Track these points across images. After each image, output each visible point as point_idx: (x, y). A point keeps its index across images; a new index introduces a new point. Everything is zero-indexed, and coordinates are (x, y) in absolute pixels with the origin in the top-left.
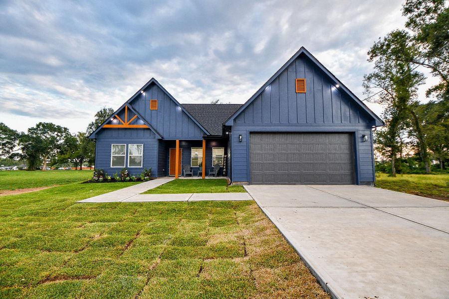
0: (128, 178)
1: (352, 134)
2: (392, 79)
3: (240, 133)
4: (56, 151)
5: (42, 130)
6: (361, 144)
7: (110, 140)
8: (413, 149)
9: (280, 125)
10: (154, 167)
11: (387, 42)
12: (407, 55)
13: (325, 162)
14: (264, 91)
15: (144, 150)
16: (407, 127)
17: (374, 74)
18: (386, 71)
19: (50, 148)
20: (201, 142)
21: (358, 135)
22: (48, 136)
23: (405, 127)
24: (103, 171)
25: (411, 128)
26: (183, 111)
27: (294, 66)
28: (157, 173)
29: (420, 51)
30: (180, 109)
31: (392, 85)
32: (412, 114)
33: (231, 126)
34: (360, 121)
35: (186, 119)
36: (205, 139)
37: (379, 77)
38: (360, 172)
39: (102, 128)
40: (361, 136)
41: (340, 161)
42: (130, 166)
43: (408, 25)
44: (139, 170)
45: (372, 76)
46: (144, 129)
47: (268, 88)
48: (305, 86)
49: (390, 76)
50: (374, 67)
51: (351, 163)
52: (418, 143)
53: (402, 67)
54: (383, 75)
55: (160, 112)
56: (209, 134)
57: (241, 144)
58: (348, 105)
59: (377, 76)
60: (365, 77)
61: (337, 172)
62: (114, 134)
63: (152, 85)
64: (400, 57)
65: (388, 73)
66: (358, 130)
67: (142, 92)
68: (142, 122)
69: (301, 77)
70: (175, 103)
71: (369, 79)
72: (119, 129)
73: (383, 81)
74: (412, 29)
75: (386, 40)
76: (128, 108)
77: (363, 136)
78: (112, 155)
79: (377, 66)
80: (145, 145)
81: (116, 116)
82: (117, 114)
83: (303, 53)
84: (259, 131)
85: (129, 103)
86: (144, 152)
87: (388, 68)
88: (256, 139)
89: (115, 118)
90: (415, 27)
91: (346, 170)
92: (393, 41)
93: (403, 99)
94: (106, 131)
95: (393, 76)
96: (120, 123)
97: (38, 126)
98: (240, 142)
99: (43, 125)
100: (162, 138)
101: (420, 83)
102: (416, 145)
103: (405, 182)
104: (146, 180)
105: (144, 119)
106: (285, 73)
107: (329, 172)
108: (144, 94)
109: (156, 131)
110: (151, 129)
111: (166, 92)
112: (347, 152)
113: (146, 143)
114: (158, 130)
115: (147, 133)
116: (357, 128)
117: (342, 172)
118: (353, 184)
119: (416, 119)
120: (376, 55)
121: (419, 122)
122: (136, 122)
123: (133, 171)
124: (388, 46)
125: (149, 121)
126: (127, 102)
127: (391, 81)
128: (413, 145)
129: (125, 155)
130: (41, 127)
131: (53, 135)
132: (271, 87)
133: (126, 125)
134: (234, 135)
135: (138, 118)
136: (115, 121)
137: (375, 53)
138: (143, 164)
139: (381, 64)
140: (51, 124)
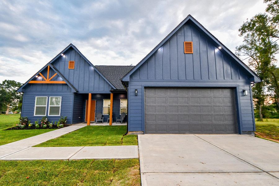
0: (45, 126)
1: (233, 89)
2: (256, 49)
3: (136, 87)
4: (17, 100)
5: (7, 85)
6: (241, 98)
7: (35, 93)
8: (272, 99)
9: (171, 81)
10: (70, 115)
11: (252, 23)
12: (267, 31)
13: (211, 114)
14: (156, 52)
15: (62, 101)
16: (268, 84)
17: (243, 46)
18: (251, 44)
19: (12, 98)
20: (109, 94)
21: (239, 90)
22: (11, 90)
23: (266, 84)
24: (27, 119)
25: (270, 85)
26: (95, 70)
27: (183, 31)
28: (71, 121)
29: (276, 29)
30: (92, 68)
31: (256, 54)
32: (271, 75)
33: (128, 82)
34: (241, 78)
35: (97, 77)
36: (112, 93)
37: (247, 48)
38: (242, 122)
39: (28, 83)
40: (242, 90)
41: (224, 113)
42: (50, 115)
43: (268, 10)
44: (57, 118)
45: (242, 47)
46: (63, 84)
47: (160, 50)
48: (192, 48)
49: (255, 47)
50: (243, 41)
51: (234, 115)
52: (275, 95)
53: (263, 40)
54: (250, 46)
55: (77, 71)
56: (115, 89)
57: (137, 97)
58: (229, 64)
59: (245, 47)
60: (236, 48)
61: (221, 123)
62: (39, 88)
63: (71, 49)
64: (263, 32)
65: (253, 45)
66: (239, 86)
67: (62, 55)
68: (61, 79)
69: (189, 40)
70: (89, 64)
71: (240, 49)
72: (42, 84)
73: (250, 50)
74: (270, 13)
75: (252, 20)
76: (50, 68)
77: (244, 91)
78: (36, 106)
79: (245, 40)
80: (63, 97)
81: (40, 74)
82: (41, 73)
83: (190, 19)
84: (153, 86)
85: (51, 64)
86: (62, 103)
87: (253, 42)
88: (151, 93)
89: (39, 75)
90: (272, 12)
91: (229, 121)
92: (257, 22)
93: (266, 63)
94: (31, 86)
95: (257, 47)
96: (43, 80)
97: (4, 82)
98: (136, 95)
99: (8, 82)
100: (78, 92)
101: (276, 52)
102: (274, 97)
103: (272, 126)
104: (61, 127)
105: (63, 77)
106: (175, 37)
107: (214, 122)
108: (64, 56)
109: (72, 86)
110: (68, 84)
111: (81, 55)
112: (229, 104)
113: (64, 96)
114: (74, 86)
115: (65, 88)
116: (238, 83)
117: (226, 122)
118: (236, 133)
119: (275, 78)
120: (245, 32)
121: (277, 80)
122: (56, 79)
123: (52, 119)
124: (254, 25)
125: (67, 78)
126: (49, 63)
127: (256, 50)
128: (272, 97)
129: (46, 106)
130: (6, 83)
131: (15, 89)
132: (163, 48)
133: (47, 81)
134: (131, 90)
135: (58, 76)
136: (40, 78)
137: (244, 30)
138: (61, 113)
139: (248, 39)
140: (13, 81)
